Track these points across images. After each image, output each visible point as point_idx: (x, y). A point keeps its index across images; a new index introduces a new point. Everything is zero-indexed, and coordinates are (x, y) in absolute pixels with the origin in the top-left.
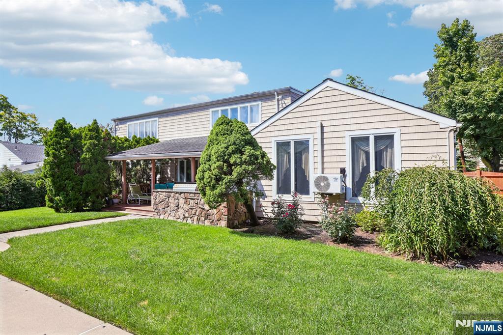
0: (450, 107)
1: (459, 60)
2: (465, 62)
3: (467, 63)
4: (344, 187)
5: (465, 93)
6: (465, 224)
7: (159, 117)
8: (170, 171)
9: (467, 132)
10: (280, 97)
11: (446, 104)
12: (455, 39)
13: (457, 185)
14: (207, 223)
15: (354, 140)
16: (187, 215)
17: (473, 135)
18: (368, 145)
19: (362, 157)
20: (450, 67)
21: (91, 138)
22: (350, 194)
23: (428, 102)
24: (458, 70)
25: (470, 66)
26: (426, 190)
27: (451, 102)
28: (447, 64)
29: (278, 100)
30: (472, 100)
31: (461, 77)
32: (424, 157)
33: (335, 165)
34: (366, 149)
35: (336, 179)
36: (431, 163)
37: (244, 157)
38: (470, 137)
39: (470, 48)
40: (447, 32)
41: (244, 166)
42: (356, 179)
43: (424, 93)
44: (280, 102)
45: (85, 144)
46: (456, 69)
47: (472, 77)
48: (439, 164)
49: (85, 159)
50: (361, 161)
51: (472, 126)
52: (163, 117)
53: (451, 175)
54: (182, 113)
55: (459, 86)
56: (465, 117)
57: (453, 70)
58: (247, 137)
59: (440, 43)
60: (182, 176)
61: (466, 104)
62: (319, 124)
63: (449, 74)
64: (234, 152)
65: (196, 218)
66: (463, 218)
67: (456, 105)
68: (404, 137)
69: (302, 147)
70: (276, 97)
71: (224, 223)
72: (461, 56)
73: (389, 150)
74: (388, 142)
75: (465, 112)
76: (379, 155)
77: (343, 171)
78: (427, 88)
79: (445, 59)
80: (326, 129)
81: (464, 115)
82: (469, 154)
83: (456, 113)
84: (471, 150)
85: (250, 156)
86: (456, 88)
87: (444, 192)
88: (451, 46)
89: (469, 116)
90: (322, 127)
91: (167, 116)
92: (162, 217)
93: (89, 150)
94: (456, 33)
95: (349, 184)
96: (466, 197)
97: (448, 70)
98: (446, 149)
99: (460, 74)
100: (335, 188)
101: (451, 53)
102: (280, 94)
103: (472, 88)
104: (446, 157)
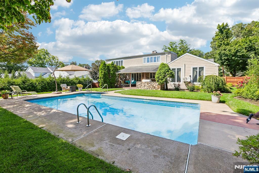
0: (220, 55)
1: (224, 38)
2: (226, 38)
3: (226, 39)
4: (191, 80)
5: (225, 50)
6: (219, 86)
7: (124, 59)
8: (128, 77)
9: (225, 63)
10: (167, 54)
11: (218, 54)
12: (223, 30)
13: (218, 78)
14: (154, 89)
15: (193, 68)
16: (148, 88)
17: (227, 64)
18: (197, 70)
19: (195, 73)
20: (220, 40)
21: (112, 67)
22: (192, 82)
23: (212, 50)
24: (223, 41)
25: (227, 40)
26: (211, 79)
27: (220, 53)
28: (220, 39)
29: (167, 55)
30: (227, 52)
31: (224, 44)
32: (211, 73)
33: (188, 75)
34: (196, 71)
35: (189, 78)
36: (213, 74)
37: (169, 73)
38: (226, 65)
39: (227, 33)
40: (220, 27)
41: (170, 75)
42: (194, 78)
43: (211, 46)
44: (167, 56)
45: (111, 69)
46: (222, 41)
47: (228, 44)
48: (214, 74)
49: (111, 73)
50: (195, 74)
51: (227, 62)
52: (125, 59)
53: (217, 76)
54: (132, 58)
55: (223, 47)
56: (225, 58)
57: (221, 41)
58: (169, 68)
59: (217, 30)
60: (133, 78)
61: (225, 54)
62: (184, 64)
63: (220, 42)
64: (167, 72)
65: (151, 88)
66: (218, 85)
67: (222, 54)
68: (207, 68)
69: (179, 70)
70: (166, 54)
71: (159, 89)
72: (224, 36)
73: (202, 71)
74: (202, 69)
75: (225, 56)
76: (200, 72)
77: (190, 76)
78: (212, 44)
79: (218, 37)
80: (186, 66)
81: (224, 57)
82: (226, 71)
83: (222, 57)
84: (226, 70)
85: (171, 72)
86: (222, 48)
87: (215, 79)
88: (221, 32)
89: (226, 58)
90: (185, 65)
91: (127, 59)
92: (139, 89)
93: (112, 71)
94: (224, 27)
95: (192, 80)
96: (219, 81)
97: (220, 41)
98: (216, 71)
99: (224, 43)
100: (189, 80)
101: (221, 34)
102: (167, 53)
103: (227, 48)
104: (216, 73)
